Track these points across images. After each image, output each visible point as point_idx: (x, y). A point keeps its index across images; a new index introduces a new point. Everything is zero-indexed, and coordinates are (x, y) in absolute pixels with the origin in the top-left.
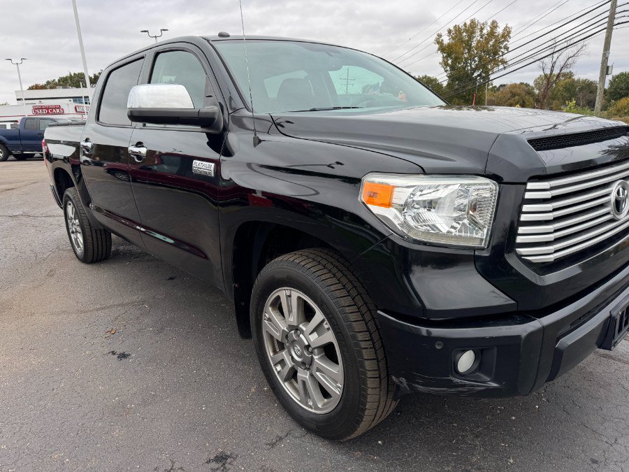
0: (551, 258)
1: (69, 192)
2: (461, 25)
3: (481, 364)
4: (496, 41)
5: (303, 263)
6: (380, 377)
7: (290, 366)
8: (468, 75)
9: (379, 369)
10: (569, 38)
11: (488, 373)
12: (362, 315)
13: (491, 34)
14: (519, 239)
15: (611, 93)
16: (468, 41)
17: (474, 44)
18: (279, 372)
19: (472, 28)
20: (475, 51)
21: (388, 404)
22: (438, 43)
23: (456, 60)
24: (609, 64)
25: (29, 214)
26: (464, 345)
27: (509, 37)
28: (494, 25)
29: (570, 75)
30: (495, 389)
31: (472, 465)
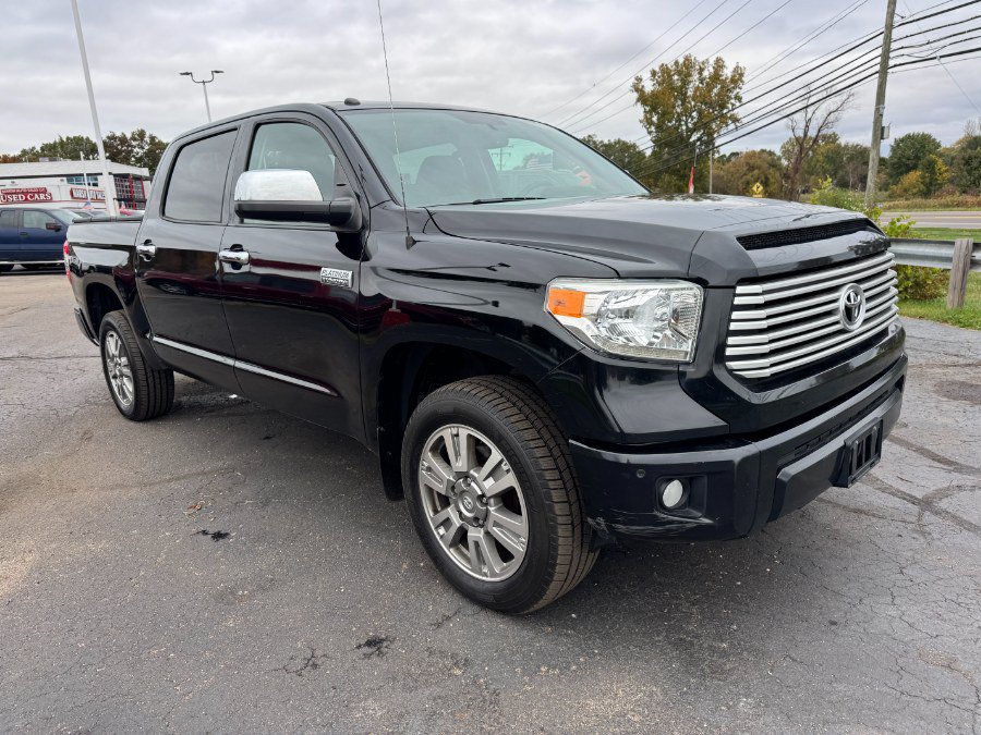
0: (767, 373)
1: (112, 317)
2: (671, 65)
3: (690, 499)
4: (722, 88)
5: (473, 392)
6: (572, 524)
7: (458, 525)
8: (682, 139)
9: (571, 514)
10: (829, 85)
11: (698, 507)
12: (550, 450)
13: (716, 77)
14: (729, 352)
15: (894, 164)
16: (681, 87)
17: (690, 93)
18: (442, 537)
19: (686, 68)
20: (693, 103)
21: (583, 558)
22: (637, 90)
23: (664, 116)
24: (885, 124)
25: (30, 355)
26: (669, 473)
27: (742, 81)
28: (719, 64)
29: (833, 138)
30: (708, 525)
31: (687, 633)
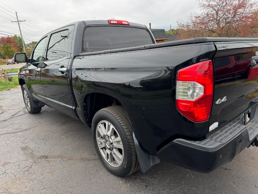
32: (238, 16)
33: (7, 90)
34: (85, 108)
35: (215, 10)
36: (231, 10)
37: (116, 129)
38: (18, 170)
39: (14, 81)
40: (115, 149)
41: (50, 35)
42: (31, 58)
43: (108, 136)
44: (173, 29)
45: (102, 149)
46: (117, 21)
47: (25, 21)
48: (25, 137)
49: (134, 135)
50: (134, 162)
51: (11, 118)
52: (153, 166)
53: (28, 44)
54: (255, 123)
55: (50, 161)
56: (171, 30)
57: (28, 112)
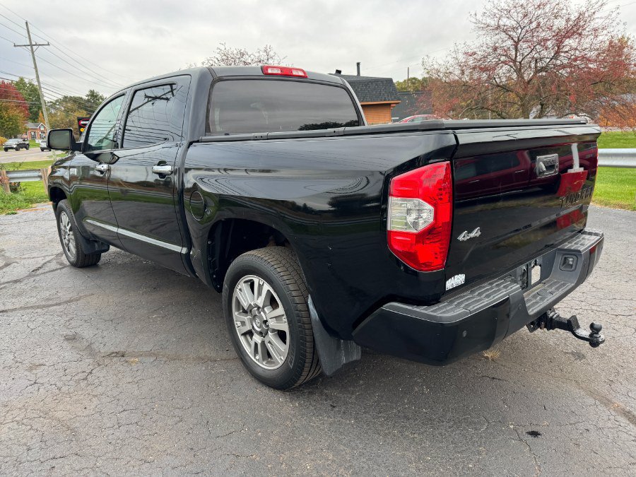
32: (566, 55)
33: (8, 214)
34: (209, 251)
35: (512, 39)
36: (549, 40)
37: (275, 291)
38: (64, 378)
39: (23, 192)
40: (272, 332)
41: (132, 92)
42: (82, 141)
43: (259, 308)
44: (414, 78)
45: (244, 334)
46: (282, 69)
47: (48, 44)
48: (71, 316)
49: (310, 301)
50: (309, 356)
51: (30, 276)
52: (346, 365)
53: (51, 102)
54: (548, 287)
55: (132, 362)
56: (409, 80)
57: (68, 263)
